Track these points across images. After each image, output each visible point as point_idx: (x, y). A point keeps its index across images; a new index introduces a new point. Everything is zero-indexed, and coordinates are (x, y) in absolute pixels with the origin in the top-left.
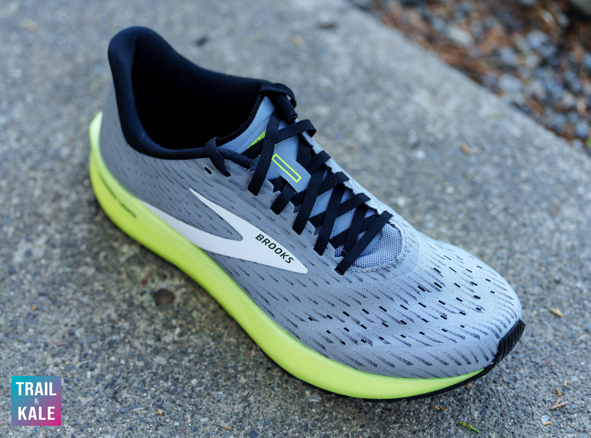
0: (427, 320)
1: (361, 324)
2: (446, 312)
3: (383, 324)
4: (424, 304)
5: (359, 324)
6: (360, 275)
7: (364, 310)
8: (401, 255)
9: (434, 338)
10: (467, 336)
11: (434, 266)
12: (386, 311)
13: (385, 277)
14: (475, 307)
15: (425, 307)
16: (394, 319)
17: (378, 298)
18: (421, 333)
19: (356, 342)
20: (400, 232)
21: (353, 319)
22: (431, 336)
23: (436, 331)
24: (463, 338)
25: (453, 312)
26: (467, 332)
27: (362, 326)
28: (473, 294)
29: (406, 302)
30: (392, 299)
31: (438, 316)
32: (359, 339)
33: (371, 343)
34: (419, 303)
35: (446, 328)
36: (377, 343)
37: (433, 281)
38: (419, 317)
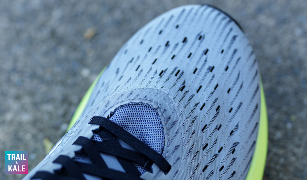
0: (215, 84)
1: (217, 153)
2: (207, 66)
3: (218, 129)
4: (198, 87)
5: (218, 155)
6: (172, 148)
7: (204, 149)
8: (152, 103)
9: (234, 79)
10: (234, 47)
11: (157, 76)
12: (206, 125)
13: (176, 122)
14: (198, 41)
15: (201, 87)
16: (214, 118)
17: (194, 132)
18: (228, 92)
19: (234, 159)
20: (121, 106)
21: (212, 161)
22: (233, 82)
23: (227, 77)
24: (235, 51)
25: (206, 61)
26: (229, 47)
27: (219, 151)
28: (181, 44)
29: (197, 104)
30: (195, 118)
31: (210, 75)
32: (232, 156)
33: (236, 144)
34: (197, 92)
35: (225, 67)
36: (236, 138)
37: (174, 78)
38: (212, 93)
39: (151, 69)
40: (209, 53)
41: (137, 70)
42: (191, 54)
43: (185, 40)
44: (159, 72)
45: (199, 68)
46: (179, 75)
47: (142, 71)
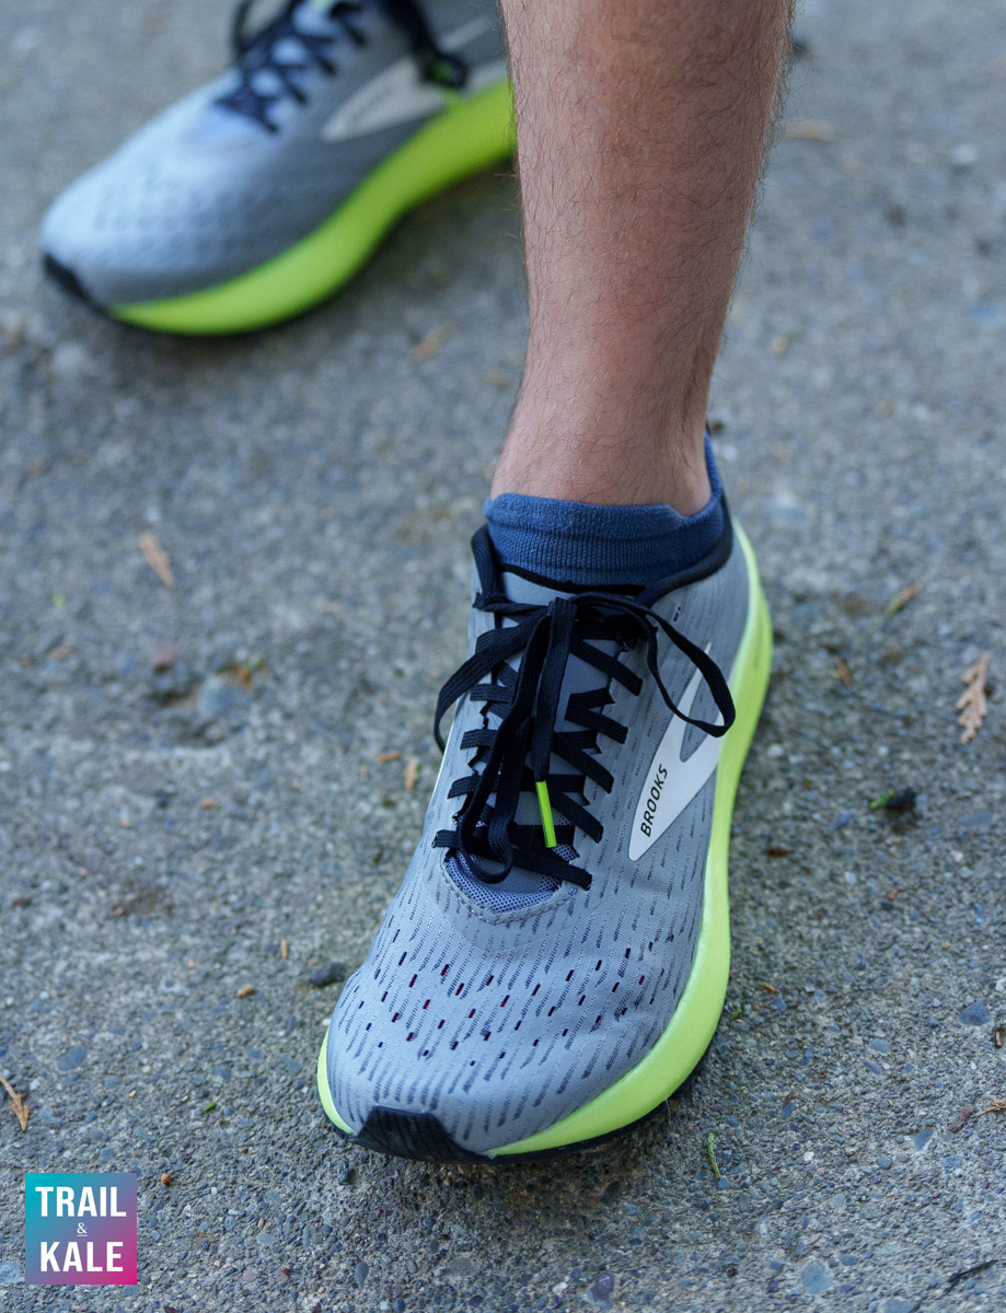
39: (510, 985)
40: (407, 1036)
41: (538, 986)
42: (440, 1027)
43: (454, 1045)
44: (494, 981)
45: (421, 1011)
46: (457, 988)
47: (528, 983)
